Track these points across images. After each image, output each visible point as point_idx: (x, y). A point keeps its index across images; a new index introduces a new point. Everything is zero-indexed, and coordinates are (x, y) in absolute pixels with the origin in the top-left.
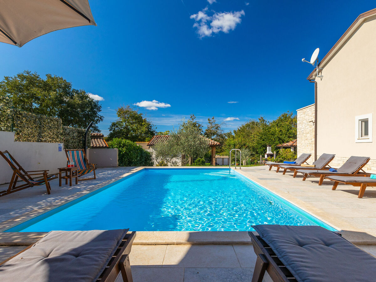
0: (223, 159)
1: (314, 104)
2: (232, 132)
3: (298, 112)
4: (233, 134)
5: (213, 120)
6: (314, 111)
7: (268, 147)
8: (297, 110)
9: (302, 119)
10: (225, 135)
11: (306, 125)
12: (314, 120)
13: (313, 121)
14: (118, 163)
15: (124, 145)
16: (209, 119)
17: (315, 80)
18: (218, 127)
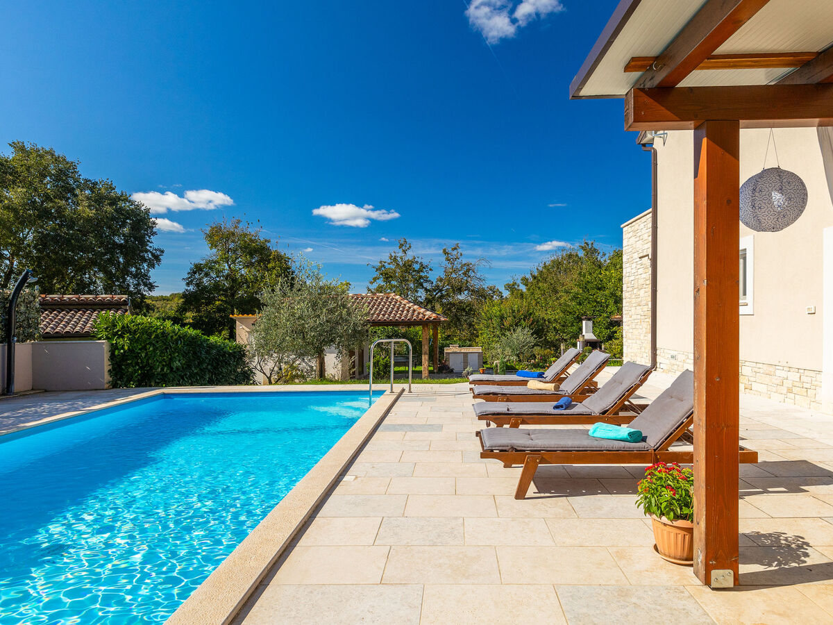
0: (466, 354)
1: (651, 210)
2: (519, 282)
3: (624, 229)
4: (523, 288)
5: (455, 252)
6: (651, 229)
7: (584, 322)
8: (622, 226)
9: (630, 250)
10: (491, 292)
11: (638, 267)
12: (650, 252)
13: (648, 255)
14: (107, 378)
15: (125, 329)
16: (444, 250)
17: (652, 144)
18: (468, 270)
